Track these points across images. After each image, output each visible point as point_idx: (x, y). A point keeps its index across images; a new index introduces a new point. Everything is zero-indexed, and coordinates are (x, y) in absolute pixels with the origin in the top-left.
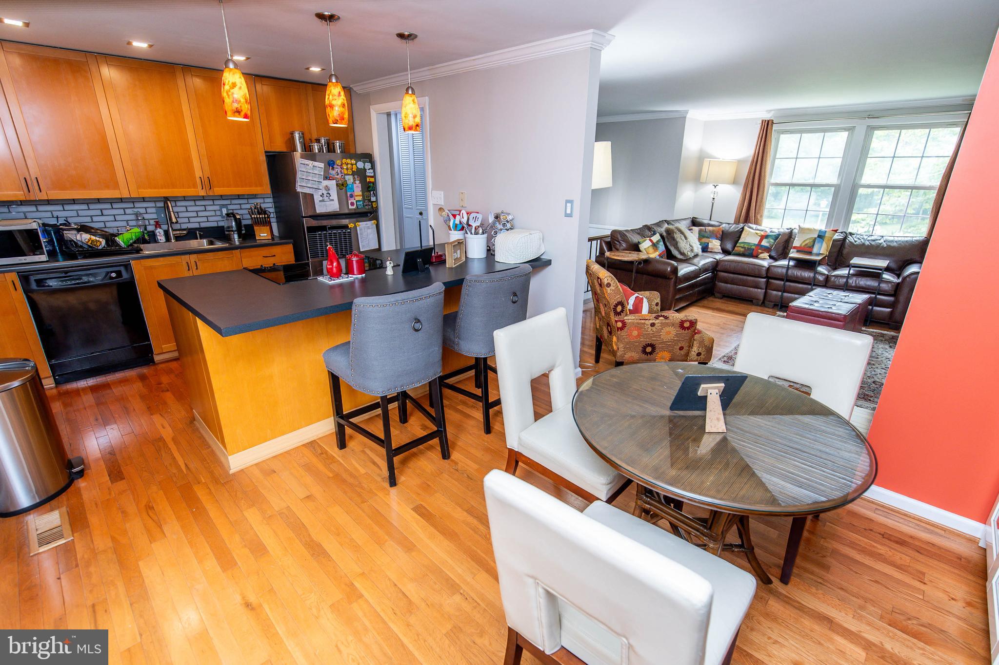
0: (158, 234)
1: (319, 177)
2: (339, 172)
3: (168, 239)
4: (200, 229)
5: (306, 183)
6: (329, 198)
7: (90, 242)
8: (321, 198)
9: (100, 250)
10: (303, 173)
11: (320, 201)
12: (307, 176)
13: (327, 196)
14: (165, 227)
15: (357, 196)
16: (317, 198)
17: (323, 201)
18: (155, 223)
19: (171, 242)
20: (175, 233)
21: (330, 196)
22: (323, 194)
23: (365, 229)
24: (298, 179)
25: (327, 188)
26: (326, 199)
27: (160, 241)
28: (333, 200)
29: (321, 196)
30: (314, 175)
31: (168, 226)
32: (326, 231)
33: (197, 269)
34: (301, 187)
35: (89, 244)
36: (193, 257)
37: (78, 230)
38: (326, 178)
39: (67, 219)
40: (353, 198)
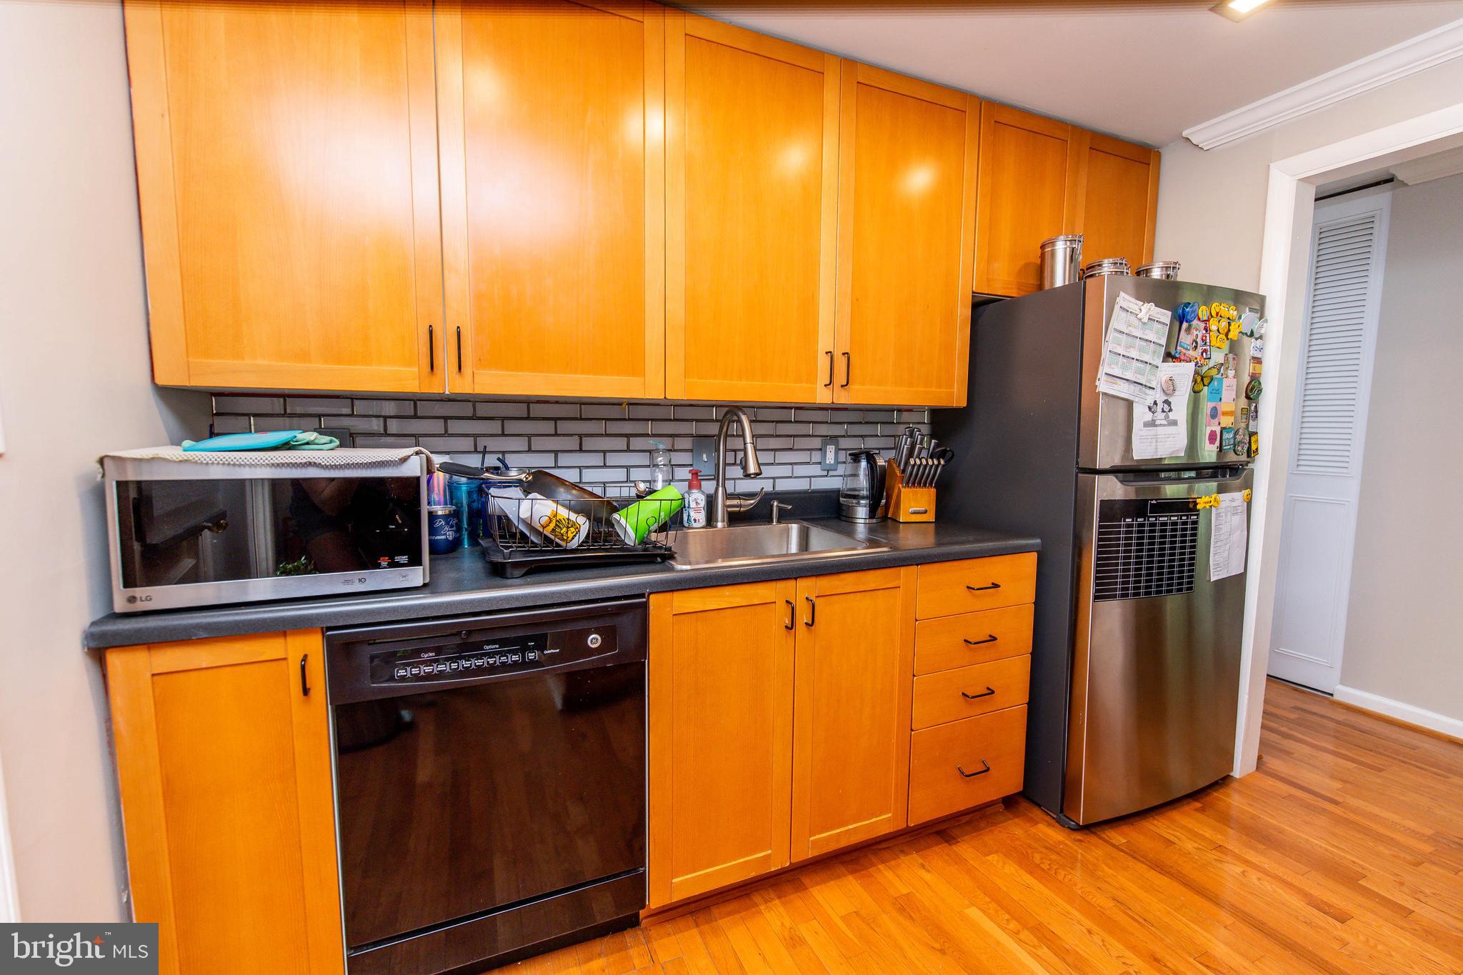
0: (693, 505)
1: (1154, 352)
2: (1199, 340)
3: (710, 520)
4: (783, 497)
5: (1124, 368)
6: (1166, 418)
7: (552, 526)
8: (1149, 417)
9: (573, 551)
10: (1120, 336)
11: (1146, 425)
12: (1128, 347)
13: (1163, 411)
14: (709, 487)
15: (1225, 414)
16: (1141, 414)
17: (1152, 424)
18: (689, 476)
19: (716, 527)
20: (729, 502)
21: (1170, 410)
22: (1155, 403)
23: (1226, 516)
24: (1105, 354)
25: (1170, 388)
26: (1160, 416)
27: (695, 525)
28: (1174, 423)
29: (1150, 408)
30: (1144, 343)
31: (718, 485)
32: (1144, 515)
33: (810, 625)
34: (1110, 379)
35: (547, 532)
36: (804, 589)
37: (528, 488)
38: (1169, 356)
39: (503, 456)
40: (1216, 421)
